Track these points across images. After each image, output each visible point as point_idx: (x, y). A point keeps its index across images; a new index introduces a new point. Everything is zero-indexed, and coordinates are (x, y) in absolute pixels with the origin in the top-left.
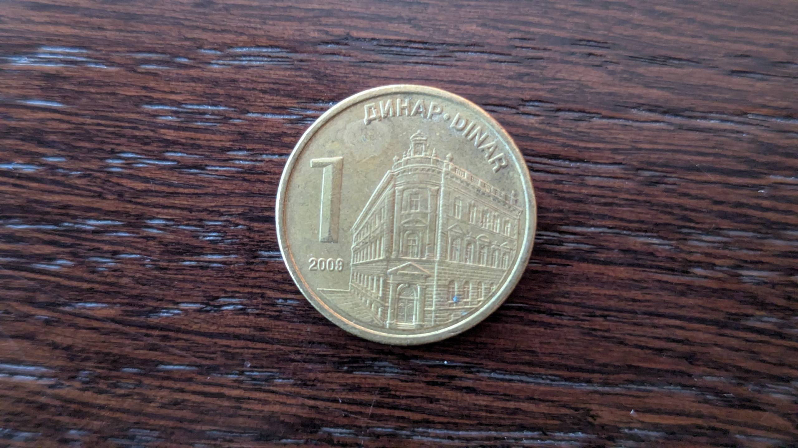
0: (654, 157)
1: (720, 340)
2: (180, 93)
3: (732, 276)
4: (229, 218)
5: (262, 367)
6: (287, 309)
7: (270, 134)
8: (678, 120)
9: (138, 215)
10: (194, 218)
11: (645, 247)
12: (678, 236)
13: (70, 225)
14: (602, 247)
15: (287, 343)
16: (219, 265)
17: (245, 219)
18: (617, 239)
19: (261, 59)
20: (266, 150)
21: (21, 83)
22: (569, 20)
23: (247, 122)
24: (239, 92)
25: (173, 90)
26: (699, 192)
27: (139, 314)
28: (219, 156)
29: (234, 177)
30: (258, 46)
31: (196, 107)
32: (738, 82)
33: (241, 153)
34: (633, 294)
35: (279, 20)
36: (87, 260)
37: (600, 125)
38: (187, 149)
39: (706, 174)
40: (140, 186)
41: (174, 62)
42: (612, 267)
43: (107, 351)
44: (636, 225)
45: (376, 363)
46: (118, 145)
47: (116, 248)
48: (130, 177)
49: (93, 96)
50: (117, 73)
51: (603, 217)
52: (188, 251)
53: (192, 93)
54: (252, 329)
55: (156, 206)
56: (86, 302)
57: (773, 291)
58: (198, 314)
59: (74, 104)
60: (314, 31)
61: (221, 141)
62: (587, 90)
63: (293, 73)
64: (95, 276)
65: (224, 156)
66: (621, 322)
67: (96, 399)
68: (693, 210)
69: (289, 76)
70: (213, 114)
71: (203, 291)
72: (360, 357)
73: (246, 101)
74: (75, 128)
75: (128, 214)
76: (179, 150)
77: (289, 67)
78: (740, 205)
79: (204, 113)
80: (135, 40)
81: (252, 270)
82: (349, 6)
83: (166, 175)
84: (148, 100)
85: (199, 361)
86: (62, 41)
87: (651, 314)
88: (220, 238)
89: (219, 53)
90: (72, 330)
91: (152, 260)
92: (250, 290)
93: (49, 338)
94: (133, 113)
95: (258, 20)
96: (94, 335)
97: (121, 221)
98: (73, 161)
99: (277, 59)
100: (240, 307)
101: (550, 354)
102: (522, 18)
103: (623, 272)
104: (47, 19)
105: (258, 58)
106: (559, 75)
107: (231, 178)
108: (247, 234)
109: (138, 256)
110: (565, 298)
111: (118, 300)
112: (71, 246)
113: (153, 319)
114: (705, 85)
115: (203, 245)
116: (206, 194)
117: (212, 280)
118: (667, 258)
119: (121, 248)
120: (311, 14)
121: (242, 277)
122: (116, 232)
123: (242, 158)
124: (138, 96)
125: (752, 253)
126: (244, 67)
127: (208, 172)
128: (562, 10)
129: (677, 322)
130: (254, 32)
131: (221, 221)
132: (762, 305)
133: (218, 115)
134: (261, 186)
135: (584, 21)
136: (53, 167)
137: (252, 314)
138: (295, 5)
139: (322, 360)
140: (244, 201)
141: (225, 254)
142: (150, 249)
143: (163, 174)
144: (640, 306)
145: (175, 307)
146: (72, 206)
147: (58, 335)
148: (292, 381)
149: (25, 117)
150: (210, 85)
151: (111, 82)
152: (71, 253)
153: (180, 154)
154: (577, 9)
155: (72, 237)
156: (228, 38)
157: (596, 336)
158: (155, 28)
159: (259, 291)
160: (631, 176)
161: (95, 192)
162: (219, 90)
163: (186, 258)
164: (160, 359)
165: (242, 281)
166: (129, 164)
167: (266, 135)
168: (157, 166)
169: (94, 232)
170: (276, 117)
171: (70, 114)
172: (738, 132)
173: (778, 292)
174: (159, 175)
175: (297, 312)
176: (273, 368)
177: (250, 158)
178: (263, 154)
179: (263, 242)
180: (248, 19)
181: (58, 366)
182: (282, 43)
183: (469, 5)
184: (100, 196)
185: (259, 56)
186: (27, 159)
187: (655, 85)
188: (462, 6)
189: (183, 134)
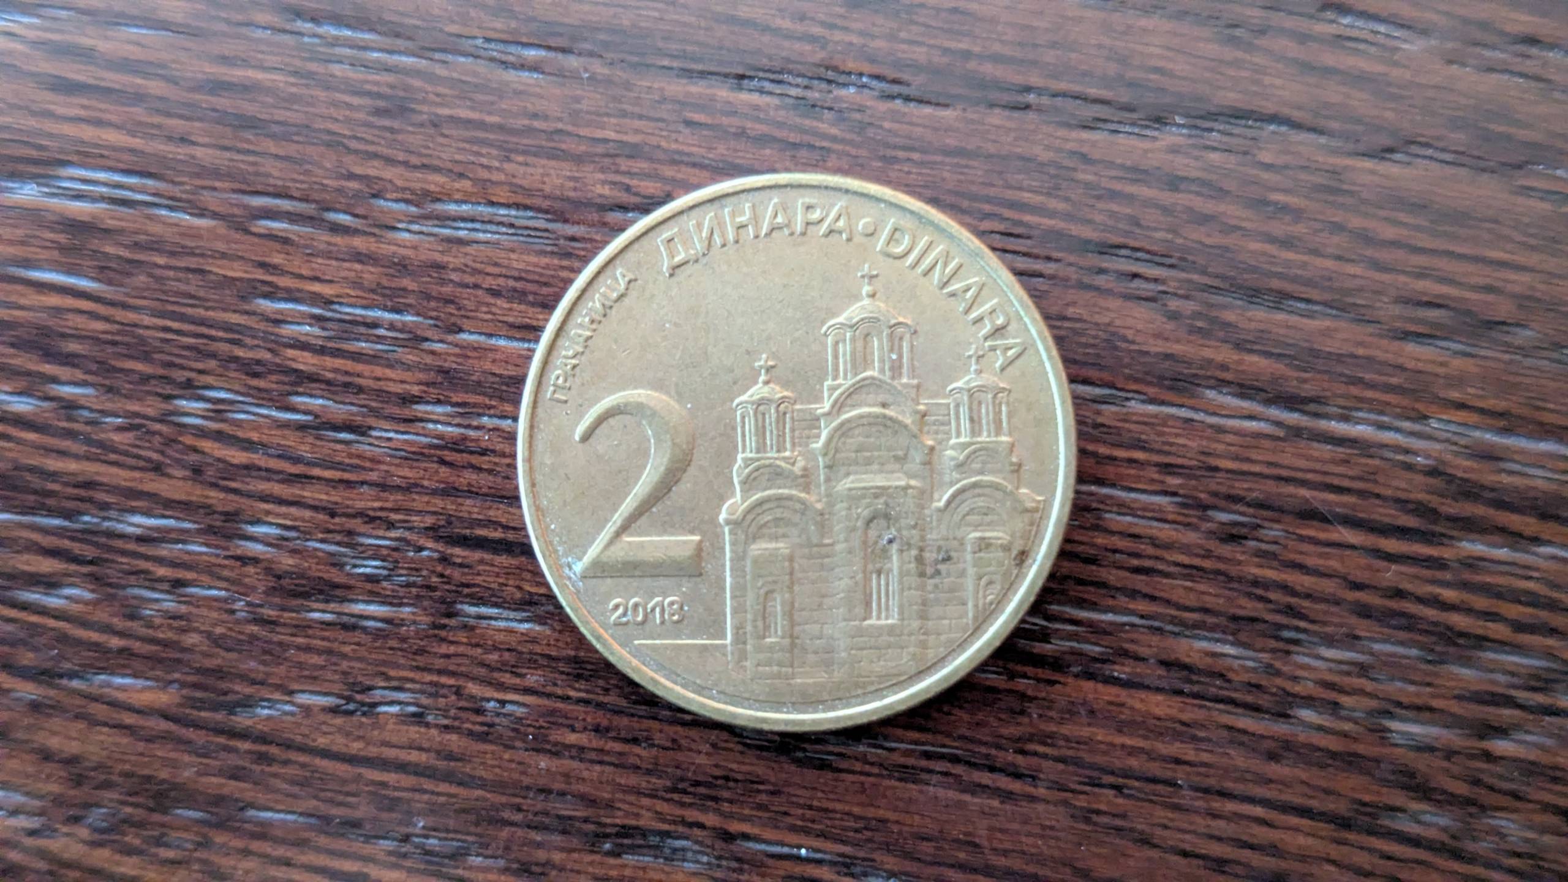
0: (1240, 487)
1: (1334, 851)
2: (331, 282)
3: (1371, 730)
4: (407, 535)
5: (448, 831)
6: (504, 721)
7: (500, 376)
8: (1293, 418)
9: (226, 514)
10: (338, 528)
11: (1209, 660)
12: (1273, 644)
13: (95, 520)
14: (1125, 654)
15: (499, 786)
16: (379, 625)
17: (438, 539)
18: (1155, 640)
19: (494, 228)
20: (490, 407)
21: (20, 232)
22: (1100, 205)
23: (457, 350)
24: (447, 289)
25: (319, 275)
26: (1321, 562)
27: (215, 707)
28: (396, 411)
29: (422, 454)
30: (492, 204)
31: (359, 311)
32: (1415, 353)
33: (439, 409)
34: (1175, 749)
35: (535, 155)
36: (121, 593)
37: (1141, 415)
38: (335, 393)
39: (1340, 528)
40: (238, 457)
41: (323, 220)
42: (1143, 694)
43: (146, 772)
44: (1195, 616)
45: (669, 841)
46: (201, 372)
47: (181, 574)
48: (219, 436)
49: (158, 272)
50: (209, 230)
51: (1134, 594)
52: (321, 592)
53: (357, 284)
54: (433, 755)
55: (265, 498)
56: (112, 674)
57: (1445, 764)
58: (330, 715)
59: (122, 285)
60: (604, 182)
61: (402, 382)
62: (1124, 345)
63: (556, 262)
64: (135, 626)
65: (407, 413)
66: (1151, 801)
67: (118, 864)
68: (1308, 596)
69: (547, 267)
70: (392, 327)
71: (344, 673)
72: (636, 828)
73: (459, 309)
74: (118, 333)
75: (208, 509)
76: (319, 392)
77: (549, 249)
78: (1399, 594)
79: (375, 325)
80: (251, 169)
81: (443, 640)
82: (676, 141)
83: (290, 440)
84: (267, 289)
85: (324, 808)
86: (108, 157)
87: (1206, 791)
88: (385, 572)
89: (413, 209)
90: (81, 725)
91: (249, 604)
92: (435, 678)
93: (36, 738)
94: (235, 311)
95: (495, 152)
96: (125, 741)
97: (195, 522)
98: (110, 395)
99: (526, 232)
100: (412, 709)
101: (1005, 853)
102: (1010, 194)
103: (1160, 705)
104: (82, 113)
105: (489, 227)
106: (1070, 311)
107: (416, 456)
108: (439, 569)
109: (223, 593)
110: (1045, 744)
111: (177, 676)
112: (91, 563)
113: (242, 720)
114: (1353, 356)
115: (352, 582)
116: (363, 483)
117: (363, 652)
118: (1250, 684)
119: (190, 575)
120: (600, 149)
121: (421, 651)
122: (184, 542)
123: (442, 418)
124: (249, 280)
125: (1412, 688)
126: (461, 242)
127: (371, 440)
128: (1088, 185)
129: (1259, 811)
130: (484, 174)
131: (391, 539)
132: (1423, 791)
133: (401, 331)
134: (474, 477)
135: (1128, 211)
136: (69, 406)
137: (437, 726)
138: (570, 128)
139: (565, 825)
140: (438, 503)
141: (391, 604)
142: (247, 580)
143: (284, 437)
144: (1188, 774)
145: (287, 698)
146: (101, 484)
147: (54, 733)
148: (501, 863)
149: (23, 301)
150: (391, 271)
151: (197, 247)
152: (90, 575)
153: (320, 401)
154: (1118, 186)
155: (96, 545)
156: (436, 181)
157: (1095, 824)
158: (291, 149)
159: (451, 681)
160: (1194, 520)
161: (149, 460)
162: (407, 283)
163: (315, 605)
164: (249, 796)
165: (421, 660)
166: (218, 412)
167: (492, 379)
168: (275, 420)
169: (140, 539)
170: (515, 344)
171: (112, 304)
172: (1407, 451)
173: (1456, 769)
174: (277, 438)
175: (522, 729)
176: (468, 834)
177: (457, 420)
178: (484, 415)
179: (468, 586)
180: (475, 148)
181: (49, 793)
182: (538, 202)
183: (908, 159)
184: (157, 469)
185: (490, 222)
186: (22, 384)
187: (1256, 347)
188: (895, 160)
189: (330, 362)
